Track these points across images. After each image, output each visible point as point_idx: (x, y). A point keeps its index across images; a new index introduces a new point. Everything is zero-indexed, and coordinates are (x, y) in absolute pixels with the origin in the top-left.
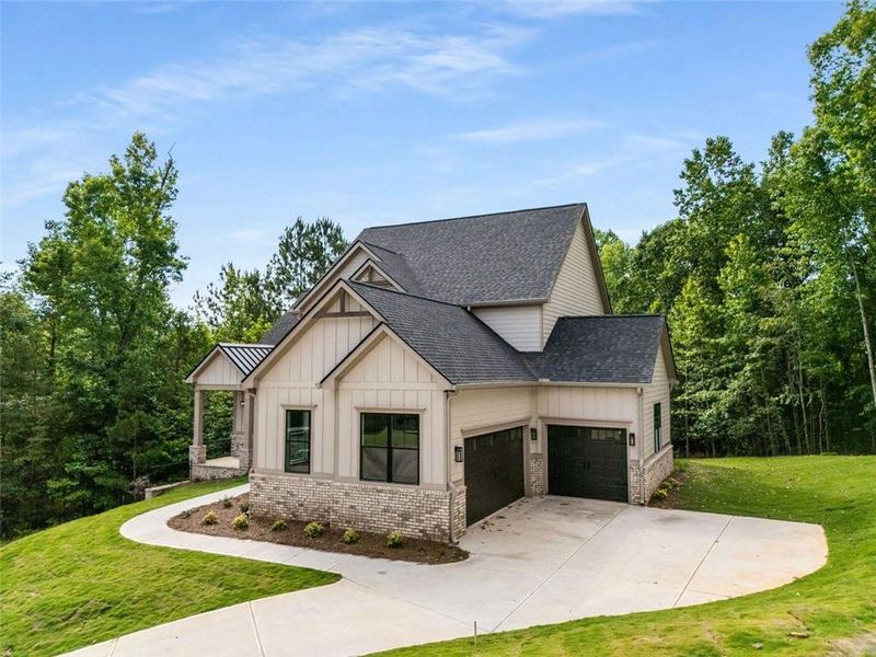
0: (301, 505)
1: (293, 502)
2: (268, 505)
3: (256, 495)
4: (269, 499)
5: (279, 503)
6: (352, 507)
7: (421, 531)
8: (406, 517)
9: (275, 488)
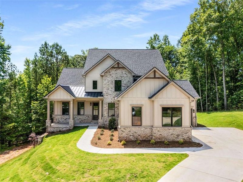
0: (139, 136)
1: (136, 135)
2: (127, 137)
3: (122, 134)
4: (127, 135)
5: (131, 136)
6: (160, 134)
7: (183, 139)
8: (178, 136)
9: (129, 131)
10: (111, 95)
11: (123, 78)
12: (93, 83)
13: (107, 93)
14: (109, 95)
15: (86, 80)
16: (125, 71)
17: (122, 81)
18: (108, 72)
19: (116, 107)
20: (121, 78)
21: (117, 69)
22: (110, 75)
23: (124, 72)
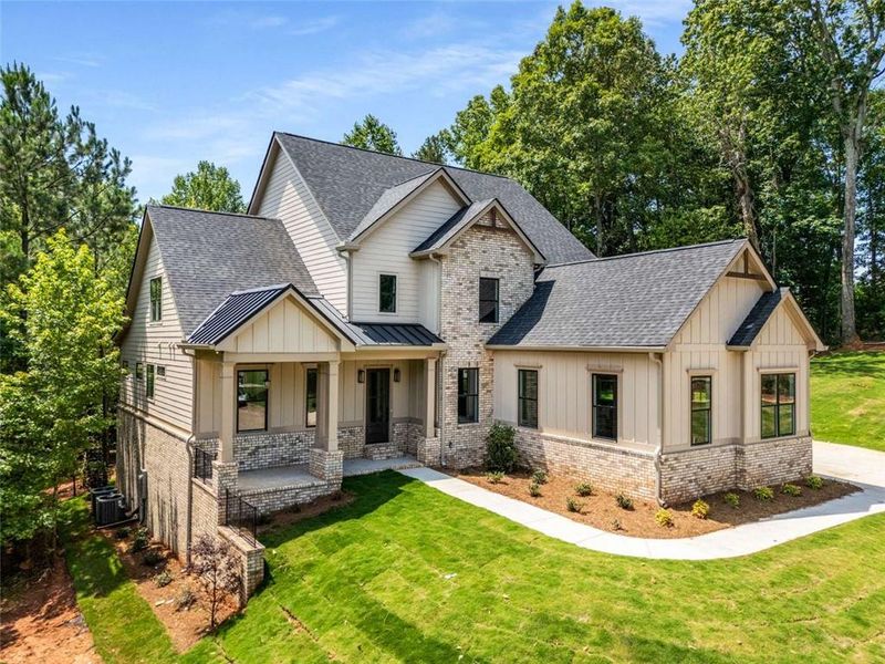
0: (708, 478)
2: (682, 486)
3: (671, 479)
8: (791, 464)
9: (687, 466)
10: (467, 336)
11: (505, 270)
12: (382, 283)
13: (453, 330)
14: (462, 336)
15: (354, 272)
16: (512, 245)
17: (502, 281)
18: (459, 243)
19: (485, 385)
20: (501, 270)
21: (489, 234)
22: (466, 255)
23: (508, 249)
